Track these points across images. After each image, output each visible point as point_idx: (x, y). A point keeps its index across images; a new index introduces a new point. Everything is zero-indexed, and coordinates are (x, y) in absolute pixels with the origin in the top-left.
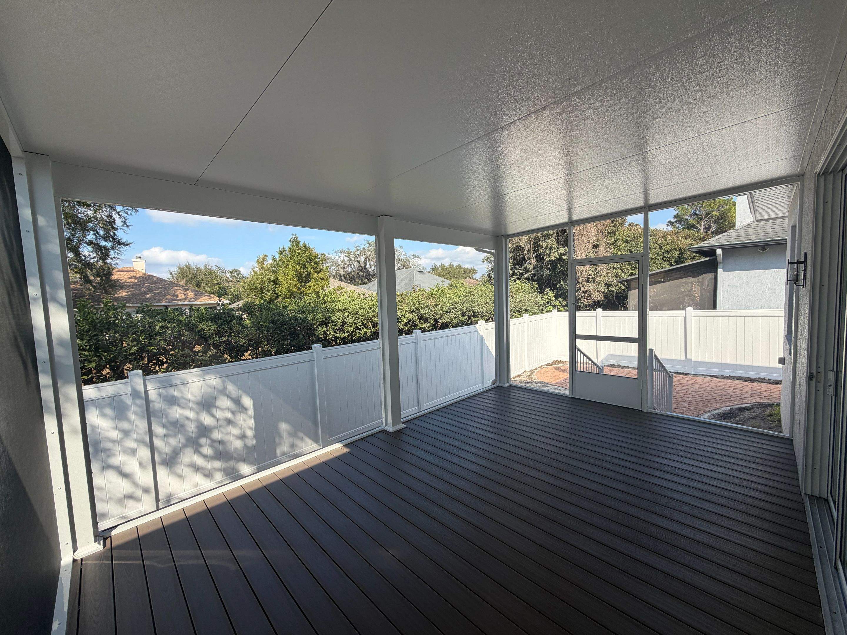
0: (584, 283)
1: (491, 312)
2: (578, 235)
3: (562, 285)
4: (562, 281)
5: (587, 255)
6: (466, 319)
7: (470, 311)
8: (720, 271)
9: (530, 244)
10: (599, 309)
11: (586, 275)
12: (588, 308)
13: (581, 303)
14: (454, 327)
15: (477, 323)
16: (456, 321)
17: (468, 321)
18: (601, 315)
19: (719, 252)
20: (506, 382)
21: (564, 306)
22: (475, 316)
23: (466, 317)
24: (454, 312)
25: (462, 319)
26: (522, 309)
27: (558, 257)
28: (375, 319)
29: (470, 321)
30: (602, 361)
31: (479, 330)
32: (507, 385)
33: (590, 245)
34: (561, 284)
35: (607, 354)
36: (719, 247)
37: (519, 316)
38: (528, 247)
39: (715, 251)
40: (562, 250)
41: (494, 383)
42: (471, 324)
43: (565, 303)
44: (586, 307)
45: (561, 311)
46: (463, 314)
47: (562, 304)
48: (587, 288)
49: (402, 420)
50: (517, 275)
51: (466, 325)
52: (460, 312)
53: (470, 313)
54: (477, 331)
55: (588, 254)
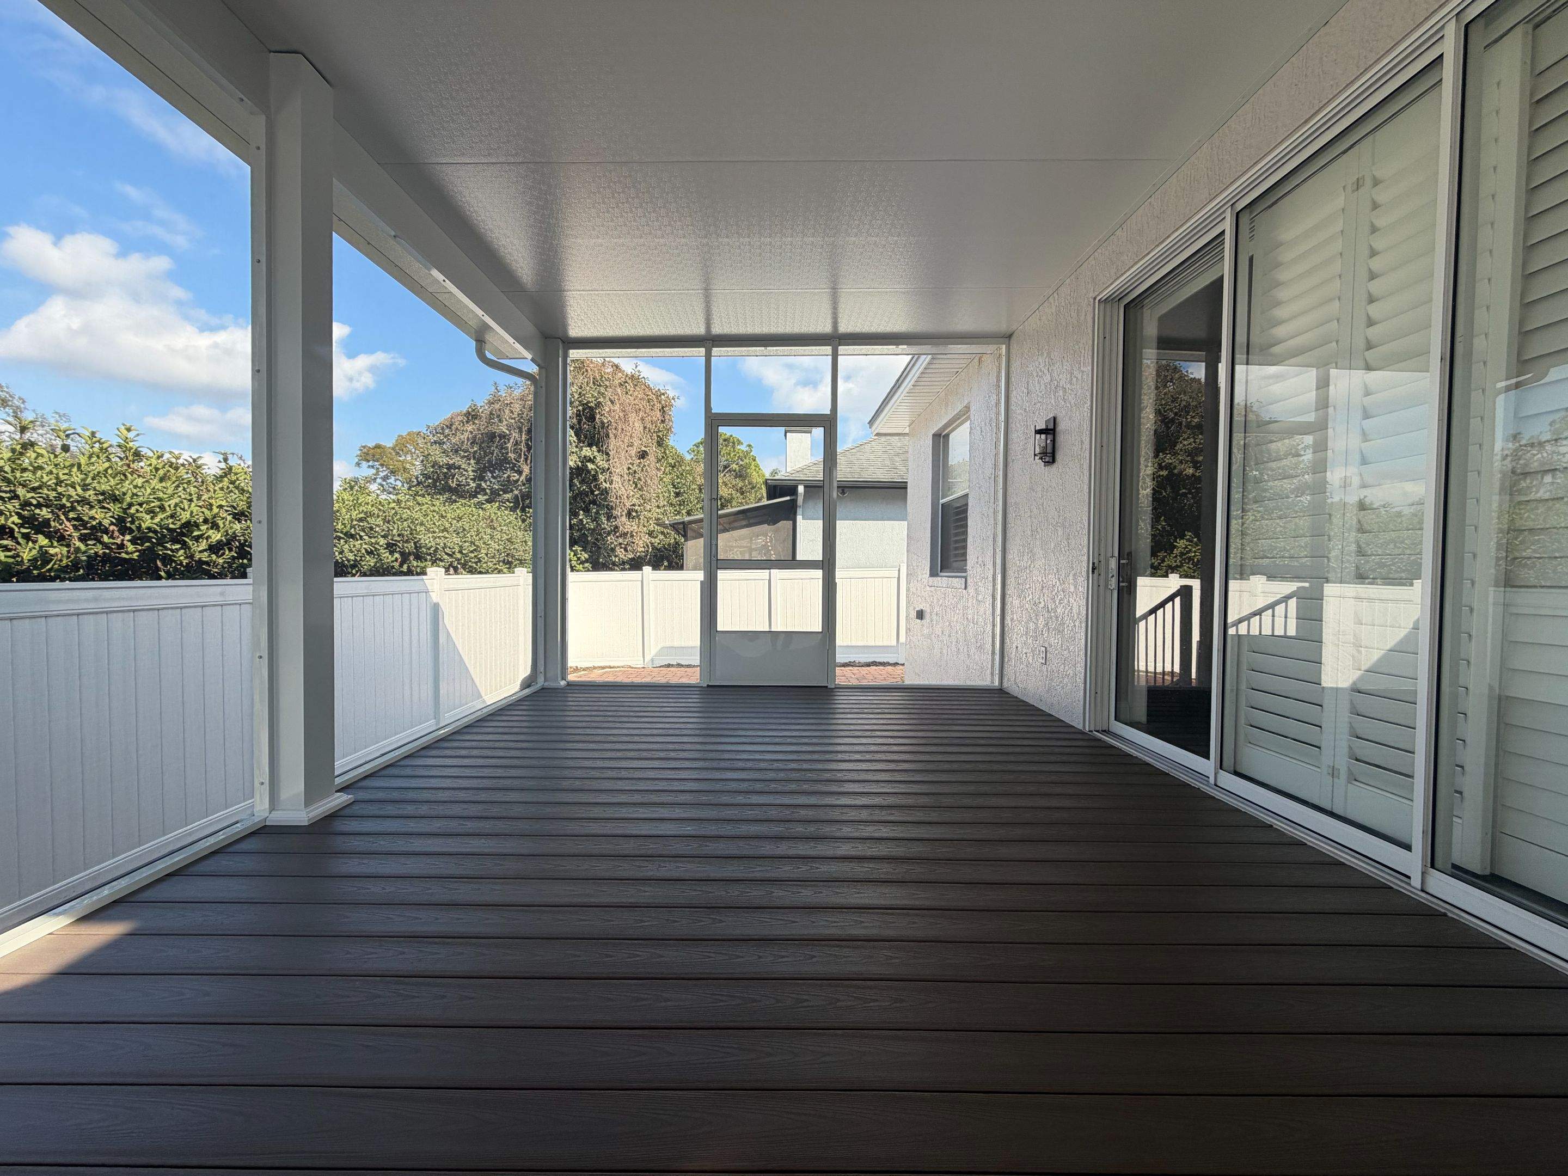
0: (624, 519)
1: (454, 553)
2: (616, 429)
3: (581, 520)
4: (581, 512)
5: (629, 468)
6: (396, 560)
7: (407, 541)
8: (799, 518)
9: (521, 432)
10: (647, 567)
11: (628, 505)
12: (627, 567)
13: (616, 556)
14: (365, 575)
15: (423, 573)
16: (371, 561)
17: (401, 566)
18: (651, 578)
19: (801, 489)
20: (559, 679)
21: (582, 563)
22: (418, 557)
23: (397, 555)
24: (366, 537)
25: (387, 557)
26: (513, 556)
27: (580, 464)
28: (93, 512)
29: (405, 567)
30: (652, 660)
31: (429, 588)
32: (563, 683)
33: (633, 452)
34: (581, 517)
35: (659, 647)
36: (801, 481)
37: (505, 570)
38: (515, 435)
39: (797, 487)
40: (587, 452)
41: (527, 684)
42: (409, 573)
43: (585, 556)
44: (624, 563)
45: (578, 571)
46: (391, 547)
47: (579, 559)
48: (628, 528)
49: (338, 780)
50: (486, 494)
51: (395, 574)
52: (382, 541)
53: (410, 547)
54: (427, 592)
55: (630, 466)
